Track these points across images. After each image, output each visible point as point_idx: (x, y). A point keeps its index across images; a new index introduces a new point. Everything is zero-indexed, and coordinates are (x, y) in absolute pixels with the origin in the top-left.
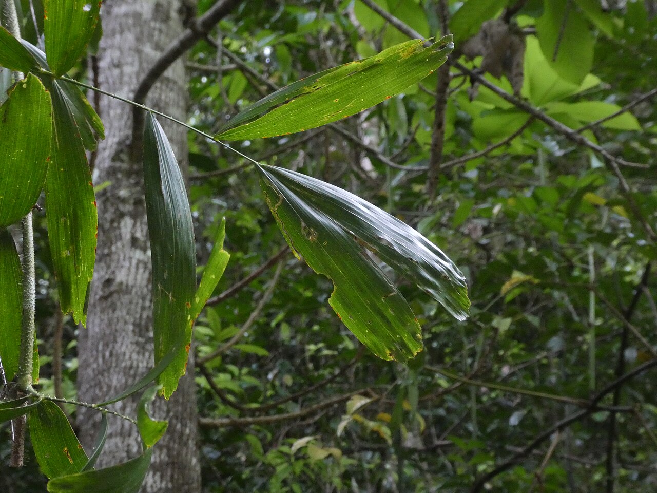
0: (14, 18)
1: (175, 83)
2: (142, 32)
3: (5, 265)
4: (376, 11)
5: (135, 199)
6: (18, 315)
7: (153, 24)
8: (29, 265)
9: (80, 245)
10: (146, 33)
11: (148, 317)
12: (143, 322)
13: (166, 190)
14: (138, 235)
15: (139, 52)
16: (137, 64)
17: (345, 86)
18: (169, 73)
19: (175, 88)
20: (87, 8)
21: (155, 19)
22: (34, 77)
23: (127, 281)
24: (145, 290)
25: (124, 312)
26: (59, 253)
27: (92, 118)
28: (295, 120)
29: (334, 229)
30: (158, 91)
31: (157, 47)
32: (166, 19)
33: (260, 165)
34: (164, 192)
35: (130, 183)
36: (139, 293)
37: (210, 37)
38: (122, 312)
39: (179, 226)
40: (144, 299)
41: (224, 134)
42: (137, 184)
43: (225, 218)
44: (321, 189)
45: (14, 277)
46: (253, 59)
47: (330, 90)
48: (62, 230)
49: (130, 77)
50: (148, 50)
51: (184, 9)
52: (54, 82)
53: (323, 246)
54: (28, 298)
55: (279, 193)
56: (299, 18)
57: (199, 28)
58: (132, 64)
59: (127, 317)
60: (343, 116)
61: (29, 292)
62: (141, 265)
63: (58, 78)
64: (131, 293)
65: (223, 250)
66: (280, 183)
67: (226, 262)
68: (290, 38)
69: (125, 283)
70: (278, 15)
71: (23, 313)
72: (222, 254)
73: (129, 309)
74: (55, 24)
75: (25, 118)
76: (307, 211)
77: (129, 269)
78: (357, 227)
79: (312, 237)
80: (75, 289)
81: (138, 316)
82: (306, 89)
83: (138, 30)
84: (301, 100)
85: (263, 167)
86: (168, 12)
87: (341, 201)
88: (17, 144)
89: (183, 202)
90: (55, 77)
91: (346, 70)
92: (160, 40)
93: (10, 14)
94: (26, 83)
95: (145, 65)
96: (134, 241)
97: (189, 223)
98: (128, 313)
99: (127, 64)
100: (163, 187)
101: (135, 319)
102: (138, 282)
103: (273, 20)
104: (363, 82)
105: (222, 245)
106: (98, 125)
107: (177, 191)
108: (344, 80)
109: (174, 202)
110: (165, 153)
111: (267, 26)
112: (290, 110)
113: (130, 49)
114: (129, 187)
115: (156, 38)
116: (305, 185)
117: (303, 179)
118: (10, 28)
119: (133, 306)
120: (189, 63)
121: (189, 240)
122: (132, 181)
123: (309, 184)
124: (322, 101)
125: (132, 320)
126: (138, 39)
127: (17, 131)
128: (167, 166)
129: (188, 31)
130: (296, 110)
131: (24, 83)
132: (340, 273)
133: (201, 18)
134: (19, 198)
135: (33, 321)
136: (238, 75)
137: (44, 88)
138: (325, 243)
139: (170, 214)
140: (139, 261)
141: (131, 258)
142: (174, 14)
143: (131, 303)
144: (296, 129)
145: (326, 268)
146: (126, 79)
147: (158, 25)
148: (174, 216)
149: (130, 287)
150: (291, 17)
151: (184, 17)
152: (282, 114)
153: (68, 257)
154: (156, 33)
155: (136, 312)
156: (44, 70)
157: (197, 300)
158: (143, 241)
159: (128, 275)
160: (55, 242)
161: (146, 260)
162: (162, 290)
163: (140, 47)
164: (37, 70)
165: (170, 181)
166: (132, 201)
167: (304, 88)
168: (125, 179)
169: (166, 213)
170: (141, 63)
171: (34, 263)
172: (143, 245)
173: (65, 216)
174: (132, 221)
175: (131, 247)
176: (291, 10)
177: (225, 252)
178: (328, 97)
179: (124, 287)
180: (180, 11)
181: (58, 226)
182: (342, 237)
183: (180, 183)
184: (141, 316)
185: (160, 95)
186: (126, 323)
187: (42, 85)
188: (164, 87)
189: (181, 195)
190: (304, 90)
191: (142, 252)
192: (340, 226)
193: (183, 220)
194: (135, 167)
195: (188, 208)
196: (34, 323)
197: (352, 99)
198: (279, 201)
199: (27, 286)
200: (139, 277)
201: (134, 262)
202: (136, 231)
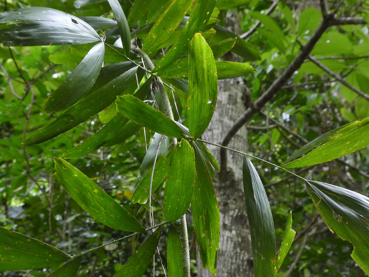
0: (170, 110)
1: (242, 137)
2: (222, 111)
3: (173, 243)
4: (355, 91)
5: (224, 202)
6: (181, 271)
7: (228, 106)
8: (185, 243)
9: (211, 230)
10: (224, 112)
11: (235, 268)
12: (232, 271)
13: (257, 197)
14: (227, 222)
15: (221, 122)
16: (220, 128)
17: (353, 135)
18: (239, 133)
19: (242, 140)
20: (210, 102)
21: (229, 103)
22: (185, 141)
23: (222, 248)
24: (232, 253)
25: (222, 267)
26: (200, 235)
27: (212, 160)
28: (325, 155)
29: (352, 215)
30: (233, 142)
31: (231, 118)
32: (235, 103)
33: (308, 181)
34: (255, 199)
35: (220, 194)
36: (229, 255)
37: (261, 111)
38: (220, 266)
39: (265, 217)
40: (232, 258)
41: (287, 165)
42: (224, 194)
43: (291, 212)
44: (342, 192)
45: (178, 250)
46: (283, 121)
47: (345, 137)
48: (201, 222)
49: (218, 136)
50: (226, 120)
51: (244, 97)
52: (193, 142)
53: (346, 225)
54: (186, 261)
55: (319, 196)
56: (308, 97)
57: (256, 107)
58: (218, 129)
59: (224, 269)
60: (352, 151)
61: (186, 258)
62: (229, 239)
63: (195, 140)
64: (224, 255)
65: (291, 230)
66: (319, 190)
67: (294, 236)
68: (303, 108)
69: (221, 250)
70: (294, 96)
71: (184, 269)
72: (291, 231)
73: (224, 264)
74: (193, 111)
75: (181, 163)
76: (335, 205)
77: (223, 241)
78: (364, 213)
79: (339, 220)
80: (209, 255)
81: (229, 268)
82: (331, 137)
83: (220, 110)
84: (328, 144)
85: (309, 182)
86: (236, 99)
87: (355, 199)
88: (177, 177)
89: (266, 203)
90: (194, 140)
91: (353, 126)
92: (232, 114)
93: (167, 107)
94: (181, 144)
95: (225, 129)
96: (225, 226)
97: (270, 215)
98: (224, 267)
99: (215, 128)
100: (255, 196)
101: (228, 269)
102: (228, 249)
103: (292, 99)
104: (363, 132)
105: (291, 227)
106: (215, 163)
107: (262, 198)
108: (352, 131)
109: (261, 203)
110: (255, 177)
111: (289, 103)
112: (323, 150)
113: (216, 120)
114: (220, 196)
115: (230, 113)
116: (333, 190)
117: (332, 188)
118: (168, 115)
119: (226, 263)
120: (248, 126)
121: (270, 224)
122: (222, 193)
123: (336, 190)
124: (340, 144)
125: (226, 271)
126: (221, 115)
127: (177, 170)
128: (256, 185)
129: (249, 109)
130: (326, 150)
131: (180, 144)
132: (357, 240)
133: (256, 101)
134: (179, 206)
135: (190, 273)
136: (275, 131)
137: (190, 146)
138: (347, 223)
139: (259, 211)
140: (228, 237)
141: (223, 236)
142: (239, 100)
143: (225, 261)
144: (326, 160)
145: (348, 237)
146: (215, 137)
147: (231, 107)
148: (262, 212)
149: (224, 252)
150: (303, 97)
151: (244, 101)
152: (318, 152)
153: (204, 237)
154: (230, 111)
155: (228, 266)
156: (188, 136)
157: (279, 258)
158: (230, 226)
159: (223, 245)
160: (197, 229)
161: (232, 236)
162: (257, 253)
163: (222, 119)
164: (184, 136)
165: (258, 192)
166: (222, 204)
167: (330, 137)
168: (218, 191)
169: (257, 210)
170: (223, 128)
171: (188, 241)
172: (230, 228)
173: (202, 214)
174: (223, 215)
175: (224, 229)
176: (302, 93)
177: (293, 230)
178: (343, 141)
179: (221, 252)
180: (242, 98)
181: (199, 220)
182: (357, 219)
183: (264, 194)
184: (231, 268)
185: (234, 144)
186: (223, 272)
187: (189, 144)
188: (236, 140)
189: (265, 200)
190: (330, 138)
191: (229, 232)
192: (355, 213)
193: (267, 214)
194: (223, 185)
195: (269, 207)
196: (190, 275)
197: (357, 141)
198: (319, 200)
199: (185, 254)
200: (229, 246)
201: (225, 238)
202: (225, 220)
